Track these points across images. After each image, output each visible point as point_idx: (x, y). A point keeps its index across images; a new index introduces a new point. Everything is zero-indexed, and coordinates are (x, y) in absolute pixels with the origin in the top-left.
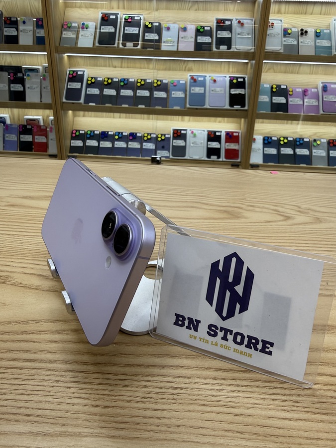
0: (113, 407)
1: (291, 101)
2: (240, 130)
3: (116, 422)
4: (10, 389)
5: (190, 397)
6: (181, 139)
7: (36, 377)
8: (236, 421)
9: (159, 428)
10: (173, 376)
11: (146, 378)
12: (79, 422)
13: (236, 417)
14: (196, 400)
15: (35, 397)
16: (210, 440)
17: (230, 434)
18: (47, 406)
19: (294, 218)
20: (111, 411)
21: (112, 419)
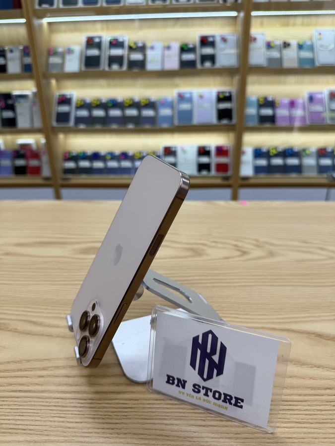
0: (82, 422)
3: (83, 433)
4: (11, 412)
5: (136, 414)
6: (171, 156)
7: (29, 403)
8: (166, 429)
9: (112, 436)
10: (126, 400)
11: (106, 402)
12: (58, 433)
13: (167, 427)
14: (140, 416)
15: (28, 417)
16: (147, 442)
17: (161, 437)
18: (37, 423)
20: (80, 425)
21: (80, 430)
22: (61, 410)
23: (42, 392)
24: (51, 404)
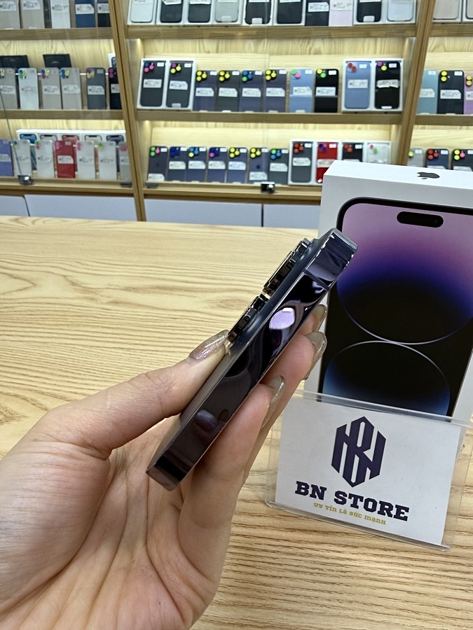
1: (469, 96)
2: (390, 140)
3: (287, 594)
5: (360, 570)
6: (305, 157)
8: (410, 600)
10: (339, 545)
11: (310, 546)
12: (250, 592)
13: (411, 595)
14: (366, 574)
16: (385, 618)
20: (279, 582)
21: (281, 590)
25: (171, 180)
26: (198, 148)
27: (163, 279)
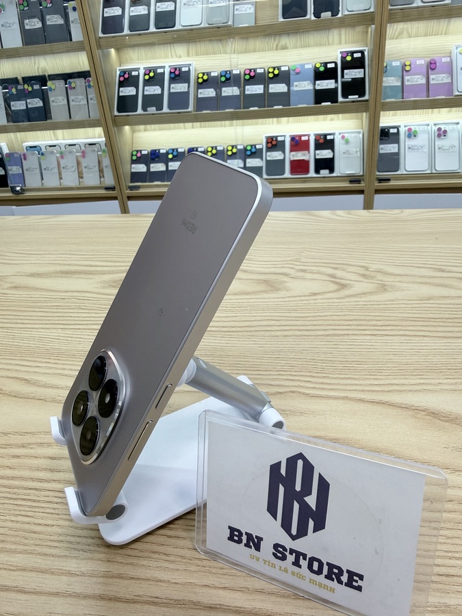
0: (53, 526)
2: (361, 128)
6: (278, 151)
9: (90, 548)
17: (156, 556)
19: (352, 287)
20: (49, 529)
21: (48, 537)
22: (30, 506)
23: (13, 478)
24: (20, 497)
25: (153, 182)
26: (177, 150)
27: (69, 265)
